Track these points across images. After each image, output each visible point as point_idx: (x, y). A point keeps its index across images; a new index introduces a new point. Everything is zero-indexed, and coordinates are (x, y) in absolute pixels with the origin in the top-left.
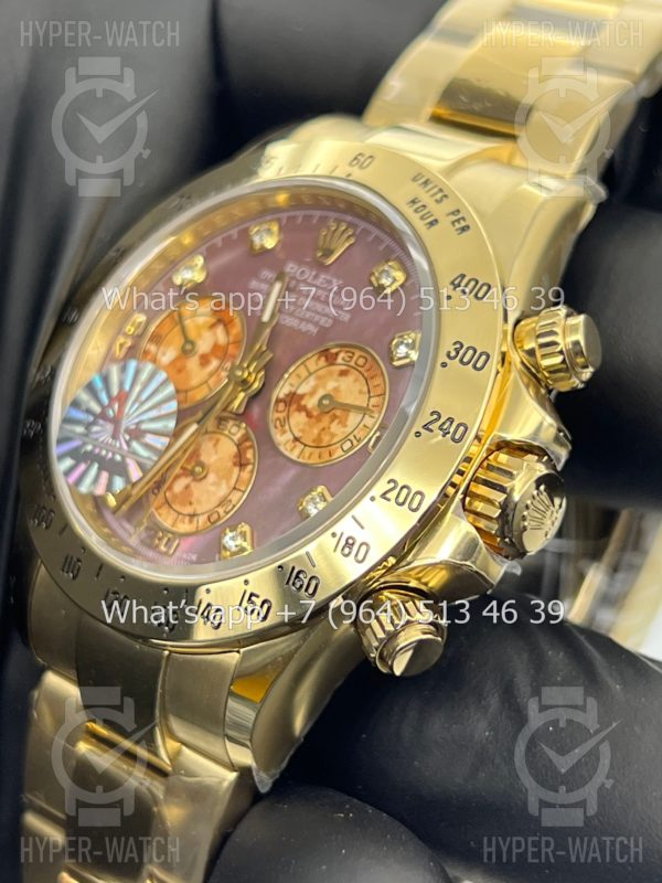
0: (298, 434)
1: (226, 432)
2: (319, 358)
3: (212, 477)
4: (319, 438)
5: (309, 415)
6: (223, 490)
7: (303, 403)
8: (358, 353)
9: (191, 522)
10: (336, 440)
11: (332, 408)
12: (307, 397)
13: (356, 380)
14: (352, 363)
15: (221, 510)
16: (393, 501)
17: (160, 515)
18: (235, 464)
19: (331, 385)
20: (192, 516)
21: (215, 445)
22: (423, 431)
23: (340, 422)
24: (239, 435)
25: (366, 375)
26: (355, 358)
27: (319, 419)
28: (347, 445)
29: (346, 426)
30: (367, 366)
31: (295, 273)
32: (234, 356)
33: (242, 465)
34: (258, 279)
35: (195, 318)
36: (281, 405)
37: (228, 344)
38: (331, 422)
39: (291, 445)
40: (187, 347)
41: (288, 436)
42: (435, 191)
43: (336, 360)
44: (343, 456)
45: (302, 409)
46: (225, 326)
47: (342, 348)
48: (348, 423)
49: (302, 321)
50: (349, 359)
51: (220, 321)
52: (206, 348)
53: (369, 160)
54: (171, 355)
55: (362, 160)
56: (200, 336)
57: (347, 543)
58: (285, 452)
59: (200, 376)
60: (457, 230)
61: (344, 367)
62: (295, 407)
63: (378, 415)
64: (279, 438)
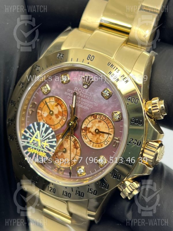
0: (91, 140)
1: (69, 138)
2: (91, 117)
3: (68, 152)
4: (97, 141)
5: (92, 134)
7: (90, 130)
10: (102, 142)
11: (98, 132)
12: (90, 128)
13: (104, 124)
14: (101, 119)
15: (74, 161)
18: (74, 148)
19: (97, 125)
21: (67, 142)
22: (129, 144)
23: (102, 136)
24: (73, 139)
25: (106, 122)
26: (102, 117)
27: (96, 136)
28: (106, 143)
29: (104, 137)
30: (106, 120)
31: (78, 90)
32: (65, 115)
33: (77, 148)
34: (67, 92)
35: (50, 103)
36: (84, 131)
37: (63, 111)
38: (100, 136)
39: (89, 142)
40: (51, 113)
41: (88, 140)
42: (115, 68)
43: (96, 117)
44: (106, 146)
45: (90, 132)
46: (60, 105)
47: (97, 114)
48: (105, 136)
49: (84, 105)
50: (100, 117)
51: (58, 104)
52: (56, 112)
53: (93, 57)
54: (46, 114)
55: (91, 57)
56: (53, 108)
57: (114, 175)
58: (88, 145)
59: (57, 121)
60: (125, 82)
61: (99, 120)
62: (88, 131)
63: (113, 135)
64: (85, 140)
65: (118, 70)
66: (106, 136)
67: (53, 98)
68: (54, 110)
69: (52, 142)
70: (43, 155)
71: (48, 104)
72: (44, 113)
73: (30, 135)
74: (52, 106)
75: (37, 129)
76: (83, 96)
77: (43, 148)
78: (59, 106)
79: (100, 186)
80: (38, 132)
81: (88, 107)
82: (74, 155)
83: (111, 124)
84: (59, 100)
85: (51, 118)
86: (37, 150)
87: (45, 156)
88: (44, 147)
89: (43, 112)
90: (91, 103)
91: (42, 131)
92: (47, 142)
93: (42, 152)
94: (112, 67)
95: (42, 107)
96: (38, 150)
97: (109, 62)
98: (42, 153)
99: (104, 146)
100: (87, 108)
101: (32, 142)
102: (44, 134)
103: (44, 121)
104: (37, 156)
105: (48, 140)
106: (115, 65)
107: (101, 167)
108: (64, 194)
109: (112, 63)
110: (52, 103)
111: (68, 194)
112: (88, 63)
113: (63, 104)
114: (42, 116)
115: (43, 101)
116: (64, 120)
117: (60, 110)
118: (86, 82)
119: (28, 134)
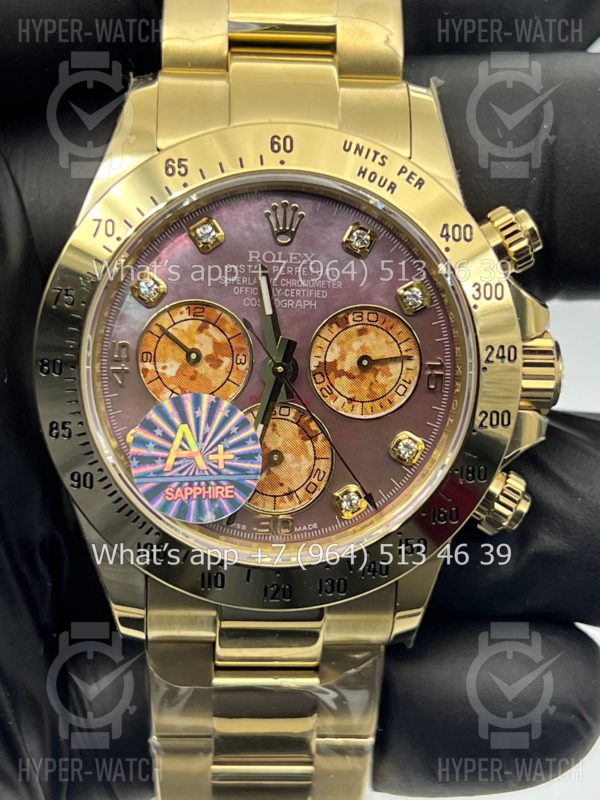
0: (351, 396)
1: (278, 416)
2: (332, 328)
3: (288, 457)
4: (372, 393)
5: (350, 376)
6: (306, 464)
7: (339, 368)
8: (365, 312)
9: (291, 499)
10: (388, 389)
11: (367, 364)
12: (338, 362)
13: (377, 334)
14: (365, 321)
15: (315, 480)
16: (489, 427)
17: (257, 504)
18: (304, 439)
19: (356, 345)
20: (290, 494)
21: (274, 430)
22: (486, 365)
23: (384, 374)
24: (292, 414)
25: (383, 326)
26: (365, 316)
27: (363, 378)
28: (401, 390)
29: (390, 375)
30: (381, 320)
31: (260, 258)
32: (242, 349)
33: (312, 438)
34: (226, 273)
35: (176, 326)
36: (318, 377)
37: (229, 340)
38: (375, 376)
39: (348, 406)
40: (192, 357)
41: (341, 400)
42: (372, 155)
43: (348, 323)
44: (404, 399)
45: (341, 374)
46: (214, 325)
47: (348, 312)
48: (392, 371)
49: (295, 299)
50: (360, 319)
51: (206, 322)
52: (207, 350)
53: (288, 140)
54: (172, 366)
55: (281, 142)
56: (194, 341)
57: (468, 472)
58: (348, 415)
59: (217, 376)
60: (415, 186)
61: (359, 327)
62: (333, 374)
63: (416, 357)
64: (333, 404)
65: (383, 157)
66: (395, 368)
67: (183, 309)
68: (197, 346)
69: (242, 443)
70: (224, 493)
71: (170, 330)
72: (164, 368)
73: (158, 447)
74: (188, 334)
75: (177, 421)
76: (285, 270)
77: (219, 472)
78: (211, 326)
79: (434, 521)
80: (184, 428)
81: (313, 299)
82: (310, 459)
83: (400, 328)
84: (207, 309)
85: (196, 372)
86: (199, 485)
87: (230, 494)
88: (221, 466)
89: (159, 365)
90: (317, 283)
91: (197, 420)
92: (225, 449)
93: (218, 487)
94: (360, 154)
95: (152, 350)
96: (203, 484)
97: (346, 142)
98: (220, 490)
99: (399, 401)
100: (310, 303)
101: (174, 467)
102: (207, 429)
103: (173, 392)
104: (206, 503)
105: (226, 443)
106: (366, 144)
107: (410, 467)
108: (324, 590)
109: (356, 141)
110: (185, 326)
111: (336, 586)
112: (282, 162)
113: (224, 315)
114: (159, 377)
115: (148, 330)
116: (242, 368)
117: (220, 337)
118: (281, 223)
119: (151, 445)
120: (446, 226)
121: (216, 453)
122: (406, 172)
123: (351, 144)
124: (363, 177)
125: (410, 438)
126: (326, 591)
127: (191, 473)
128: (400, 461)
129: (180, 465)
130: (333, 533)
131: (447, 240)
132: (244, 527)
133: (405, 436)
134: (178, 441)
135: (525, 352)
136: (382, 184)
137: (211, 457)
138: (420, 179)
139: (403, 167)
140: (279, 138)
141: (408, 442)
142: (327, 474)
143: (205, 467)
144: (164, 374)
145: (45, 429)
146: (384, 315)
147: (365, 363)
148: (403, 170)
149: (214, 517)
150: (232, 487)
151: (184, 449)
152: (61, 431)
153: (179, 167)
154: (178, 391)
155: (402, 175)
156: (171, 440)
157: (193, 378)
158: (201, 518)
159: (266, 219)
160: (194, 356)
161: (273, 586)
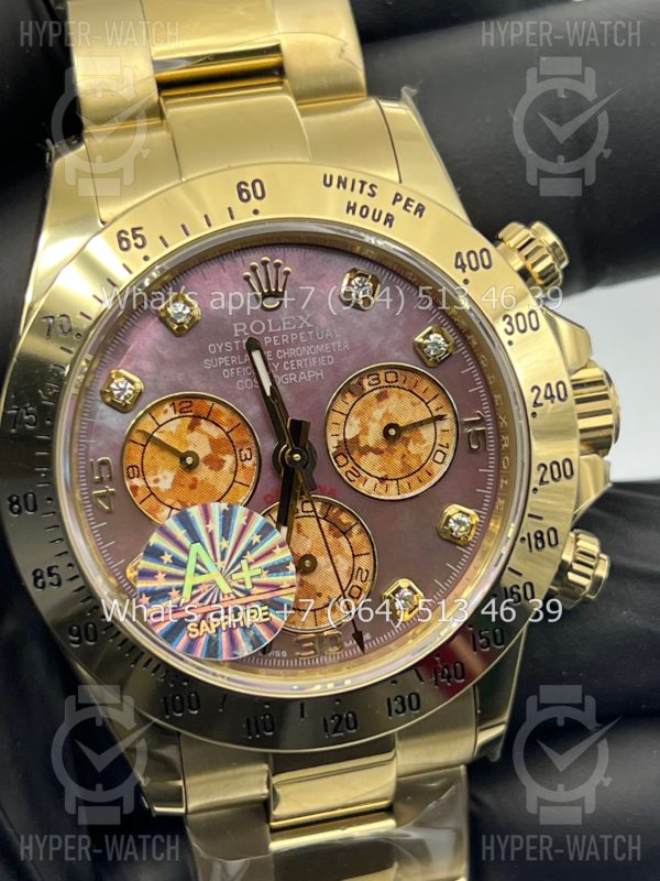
0: (382, 475)
1: (301, 513)
2: (345, 398)
3: (321, 560)
4: (406, 466)
5: (378, 452)
6: (345, 565)
7: (362, 444)
8: (382, 373)
10: (424, 459)
11: (394, 434)
12: (361, 437)
13: (400, 396)
14: (383, 383)
15: (357, 582)
16: (552, 482)
17: (295, 623)
18: (337, 536)
19: (378, 413)
21: (300, 531)
22: (537, 410)
23: (416, 441)
24: (318, 509)
25: (405, 386)
26: (382, 377)
27: (392, 452)
28: (439, 457)
29: (424, 442)
30: (401, 378)
32: (245, 442)
33: (346, 533)
34: (209, 356)
35: (161, 429)
36: (342, 460)
37: (227, 434)
38: (406, 446)
39: (381, 487)
40: (187, 462)
41: (372, 482)
42: (358, 186)
43: (363, 389)
44: (444, 468)
45: (366, 450)
46: (206, 419)
47: (362, 376)
48: (425, 437)
49: (297, 371)
50: (376, 382)
51: (197, 418)
52: (203, 450)
53: (258, 185)
54: (165, 477)
55: (250, 188)
56: (187, 443)
57: (537, 538)
58: (382, 497)
59: (221, 480)
60: (415, 213)
61: (377, 392)
62: (356, 452)
63: (450, 415)
64: (365, 488)
65: (371, 186)
66: (427, 433)
67: (167, 406)
68: (191, 448)
69: (270, 552)
71: (155, 435)
72: (156, 481)
73: (169, 576)
74: (178, 436)
75: (186, 542)
76: (279, 340)
78: (203, 421)
80: (196, 548)
81: (318, 367)
82: (348, 559)
83: (425, 384)
84: (196, 402)
85: (195, 480)
87: (265, 617)
88: (249, 586)
89: (150, 479)
90: (319, 348)
91: (211, 535)
92: (250, 564)
94: (345, 187)
95: (138, 463)
97: (325, 177)
99: (439, 471)
100: (315, 373)
101: (192, 597)
102: (224, 544)
103: (172, 508)
104: (238, 633)
105: (250, 557)
106: (349, 175)
107: (466, 546)
108: (393, 712)
109: (336, 173)
110: (172, 426)
111: (407, 703)
112: (256, 212)
113: (216, 406)
114: (152, 493)
115: (128, 439)
116: (249, 464)
117: (216, 433)
118: (264, 285)
119: (160, 576)
120: (459, 255)
121: (240, 570)
122: (400, 200)
123: (331, 177)
124: (354, 213)
125: (460, 512)
126: (397, 712)
127: (214, 601)
128: (453, 541)
129: (199, 594)
130: (390, 641)
131: (464, 271)
132: (284, 654)
133: (453, 510)
134: (192, 565)
135: (575, 387)
136: (376, 217)
137: (235, 577)
138: (420, 205)
139: (397, 194)
140: (246, 184)
141: (458, 516)
142: (371, 572)
143: (230, 591)
144: (158, 489)
145: (28, 580)
146: (404, 372)
147: (392, 432)
148: (397, 198)
149: (251, 647)
150: (266, 608)
151: (202, 573)
152: (48, 580)
153: (134, 238)
154: (178, 506)
155: (397, 203)
156: (183, 565)
157: (193, 487)
158: (235, 652)
159: (246, 283)
160: (189, 460)
161: (333, 718)
